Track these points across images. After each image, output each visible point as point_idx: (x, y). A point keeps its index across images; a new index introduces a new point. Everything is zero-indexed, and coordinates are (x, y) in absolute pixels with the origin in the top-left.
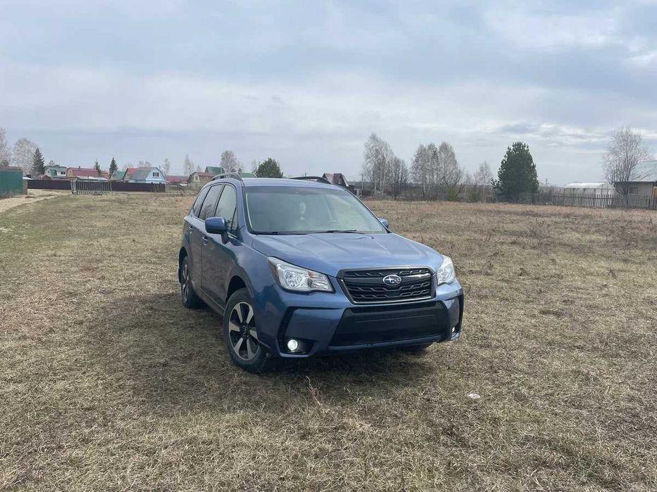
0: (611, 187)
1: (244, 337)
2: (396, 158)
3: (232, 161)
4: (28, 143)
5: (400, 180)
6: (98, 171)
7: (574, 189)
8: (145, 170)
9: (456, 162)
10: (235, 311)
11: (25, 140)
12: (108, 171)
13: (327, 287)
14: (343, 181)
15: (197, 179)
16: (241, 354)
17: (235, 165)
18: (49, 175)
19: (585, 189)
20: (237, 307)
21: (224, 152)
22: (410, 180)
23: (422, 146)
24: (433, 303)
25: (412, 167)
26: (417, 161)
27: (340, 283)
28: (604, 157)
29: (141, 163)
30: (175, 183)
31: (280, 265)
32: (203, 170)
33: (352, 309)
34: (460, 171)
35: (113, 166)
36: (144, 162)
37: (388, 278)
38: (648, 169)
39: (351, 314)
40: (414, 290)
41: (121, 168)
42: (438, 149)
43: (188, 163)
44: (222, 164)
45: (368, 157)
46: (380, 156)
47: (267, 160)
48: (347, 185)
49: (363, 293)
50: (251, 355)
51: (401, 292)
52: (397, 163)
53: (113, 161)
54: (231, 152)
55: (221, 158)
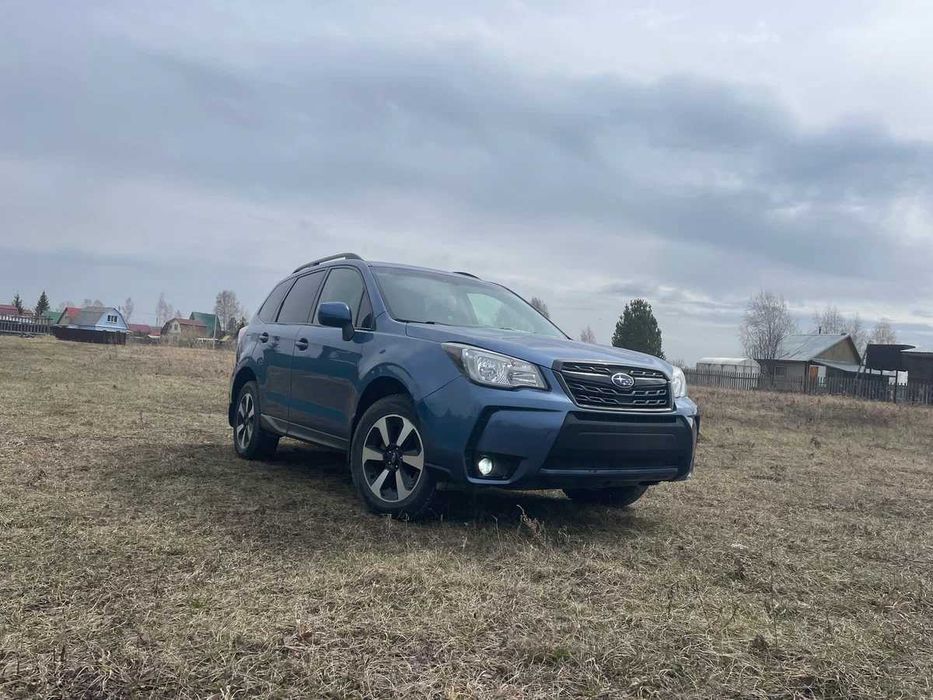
0: (755, 364)
1: (389, 469)
3: (233, 306)
6: (18, 308)
7: (710, 365)
8: (97, 312)
10: (377, 430)
12: (34, 312)
13: (539, 383)
15: (176, 328)
16: (382, 495)
17: (237, 311)
19: (722, 366)
20: (382, 425)
21: (222, 292)
24: (672, 419)
27: (557, 377)
28: (741, 329)
29: (86, 301)
30: (140, 334)
31: (466, 352)
32: (187, 317)
33: (578, 415)
35: (43, 304)
36: (93, 301)
37: (618, 377)
38: (798, 345)
39: (574, 420)
40: (650, 398)
41: (55, 306)
43: (162, 305)
44: (216, 309)
49: (588, 394)
50: (403, 493)
51: (634, 398)
53: (43, 298)
54: (231, 293)
55: (215, 300)
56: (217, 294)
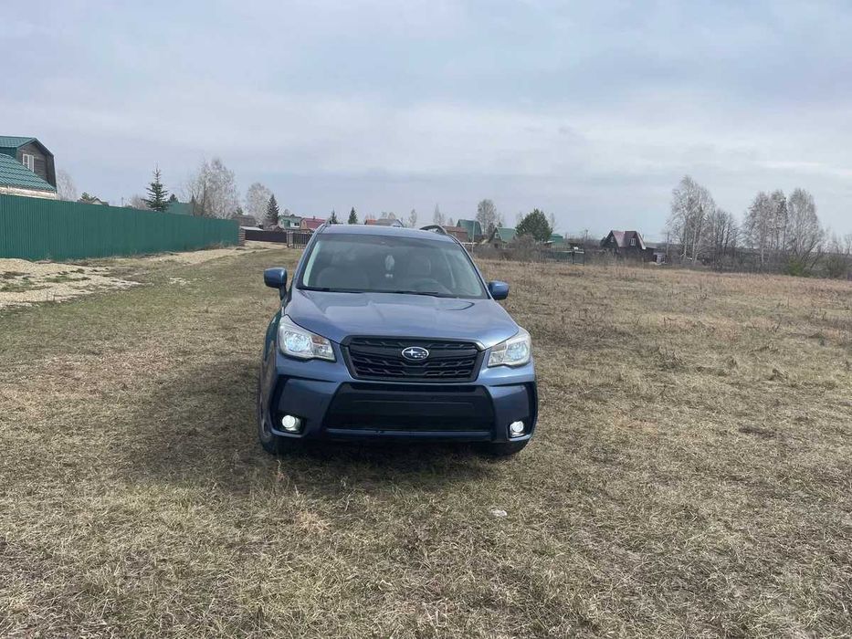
2: (719, 211)
3: (492, 213)
4: (263, 188)
5: (724, 242)
8: (386, 223)
9: (816, 218)
11: (259, 185)
13: (329, 355)
14: (638, 241)
17: (494, 217)
18: (282, 226)
21: (482, 201)
22: (741, 243)
23: (762, 195)
24: (472, 389)
25: (746, 224)
26: (753, 215)
27: (344, 351)
29: (384, 214)
31: (284, 324)
32: (455, 224)
33: (352, 384)
34: (822, 231)
35: (353, 219)
37: (410, 350)
39: (346, 389)
40: (447, 369)
42: (788, 200)
44: (478, 216)
45: (676, 209)
46: (696, 209)
47: (533, 211)
48: (644, 248)
49: (371, 366)
51: (426, 369)
52: (722, 218)
53: (353, 211)
54: (490, 201)
55: (477, 209)
56: (478, 203)
